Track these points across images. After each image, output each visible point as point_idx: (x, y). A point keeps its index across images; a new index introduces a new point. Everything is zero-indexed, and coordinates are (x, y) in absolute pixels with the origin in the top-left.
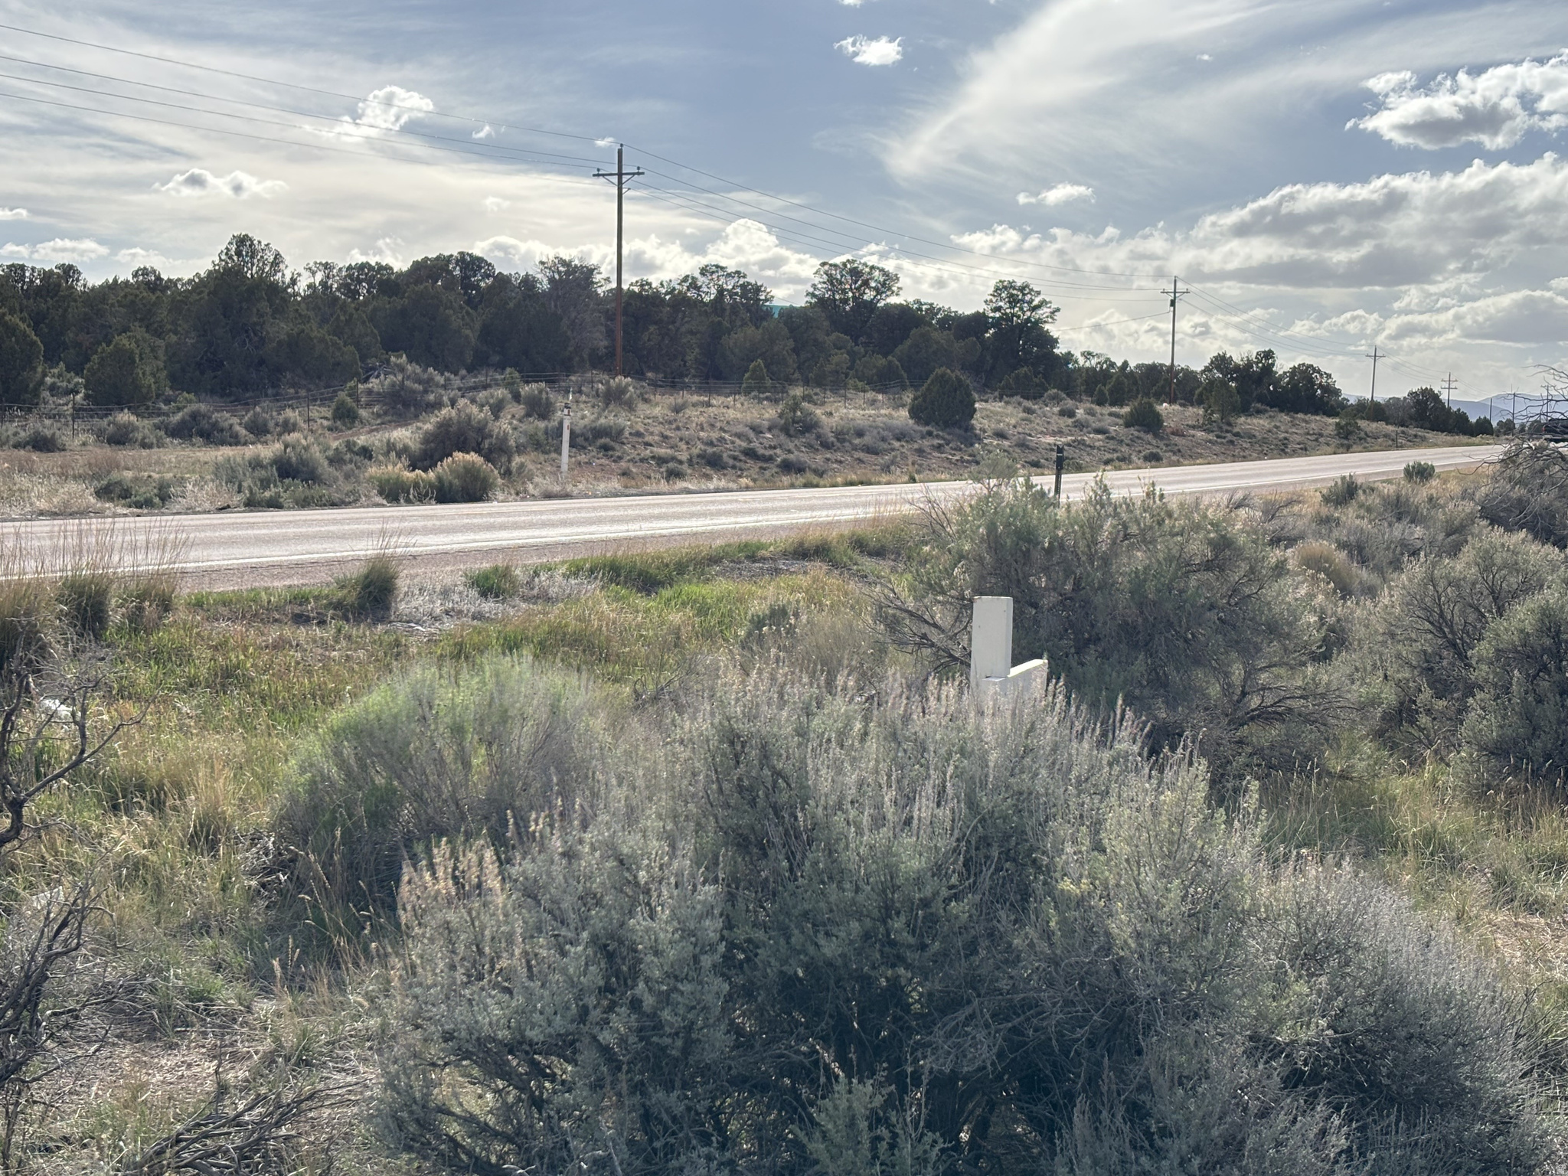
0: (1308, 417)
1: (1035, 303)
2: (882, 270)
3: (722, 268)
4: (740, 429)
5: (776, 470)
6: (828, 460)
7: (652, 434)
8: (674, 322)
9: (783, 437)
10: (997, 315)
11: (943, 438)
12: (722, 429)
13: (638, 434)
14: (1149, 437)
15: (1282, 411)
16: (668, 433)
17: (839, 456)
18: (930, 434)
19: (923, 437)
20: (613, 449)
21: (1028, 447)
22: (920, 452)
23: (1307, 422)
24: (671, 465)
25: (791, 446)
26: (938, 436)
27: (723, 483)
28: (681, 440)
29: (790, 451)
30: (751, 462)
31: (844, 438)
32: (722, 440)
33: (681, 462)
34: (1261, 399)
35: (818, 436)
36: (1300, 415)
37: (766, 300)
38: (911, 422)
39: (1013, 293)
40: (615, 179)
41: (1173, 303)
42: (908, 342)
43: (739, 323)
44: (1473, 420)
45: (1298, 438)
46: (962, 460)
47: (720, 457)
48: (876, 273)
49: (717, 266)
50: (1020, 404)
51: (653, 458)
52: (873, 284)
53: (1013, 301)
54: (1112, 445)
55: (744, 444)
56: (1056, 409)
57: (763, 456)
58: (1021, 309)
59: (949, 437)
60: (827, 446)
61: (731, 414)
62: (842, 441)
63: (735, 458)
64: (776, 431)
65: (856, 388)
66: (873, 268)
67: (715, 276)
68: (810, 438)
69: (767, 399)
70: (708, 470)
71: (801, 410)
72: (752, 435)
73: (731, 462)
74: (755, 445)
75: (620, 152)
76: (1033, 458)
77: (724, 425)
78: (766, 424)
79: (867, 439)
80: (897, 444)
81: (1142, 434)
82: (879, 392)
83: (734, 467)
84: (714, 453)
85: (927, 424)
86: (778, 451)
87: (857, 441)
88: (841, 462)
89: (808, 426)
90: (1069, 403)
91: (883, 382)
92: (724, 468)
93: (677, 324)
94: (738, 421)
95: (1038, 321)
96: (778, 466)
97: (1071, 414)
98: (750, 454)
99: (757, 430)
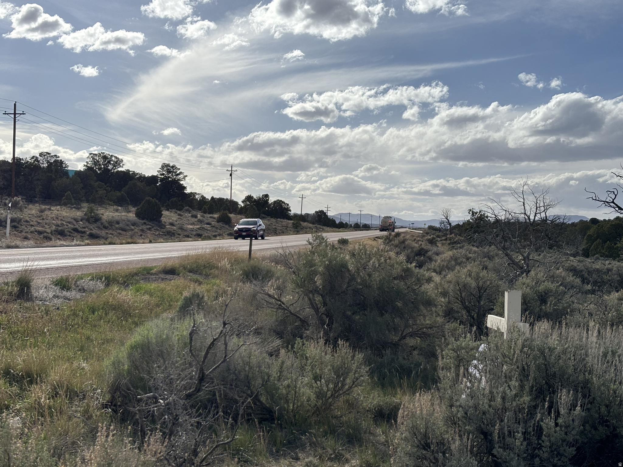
0: (282, 220)
1: (178, 172)
2: (116, 157)
3: (49, 154)
4: (69, 220)
5: (87, 237)
6: (107, 233)
7: (32, 221)
8: (31, 175)
9: (87, 224)
10: (162, 177)
11: (150, 225)
12: (61, 220)
13: (27, 221)
14: (227, 226)
15: (272, 217)
16: (41, 221)
17: (111, 232)
18: (145, 223)
19: (142, 225)
20: (18, 227)
21: (183, 229)
22: (142, 230)
23: (281, 222)
24: (45, 234)
25: (92, 227)
26: (148, 224)
27: (78, 243)
28: (46, 224)
29: (91, 229)
30: (76, 234)
31: (111, 224)
32: (62, 224)
33: (48, 233)
34: (264, 213)
35: (102, 224)
36: (279, 219)
37: (65, 167)
38: (136, 218)
39: (169, 169)
40: (13, 116)
41: (231, 175)
42: (128, 186)
43: (58, 176)
44: (337, 222)
45: (280, 228)
46: (159, 234)
47: (64, 231)
48: (113, 158)
49: (47, 153)
50: (176, 212)
51: (36, 231)
52: (112, 162)
53: (169, 172)
54: (214, 229)
55: (72, 226)
56: (190, 215)
57: (81, 231)
58: (172, 175)
59: (153, 225)
60: (105, 228)
61: (64, 214)
62: (111, 226)
63: (70, 232)
64: (84, 221)
65: (109, 204)
66: (112, 156)
67: (46, 157)
68: (99, 224)
69: (74, 207)
70: (59, 236)
71: (94, 213)
72: (75, 223)
73: (68, 234)
74: (77, 226)
75: (15, 105)
76: (186, 233)
77: (62, 218)
78: (80, 218)
79: (121, 225)
80: (133, 227)
81: (224, 225)
82: (118, 206)
83: (70, 236)
84: (61, 230)
85: (143, 219)
86: (87, 229)
87: (117, 226)
88: (112, 234)
89: (97, 219)
90: (194, 213)
91: (120, 202)
92: (66, 236)
93: (33, 176)
94: (67, 217)
95: (179, 180)
96: (88, 235)
97: (196, 217)
98: (76, 230)
99: (76, 220)
